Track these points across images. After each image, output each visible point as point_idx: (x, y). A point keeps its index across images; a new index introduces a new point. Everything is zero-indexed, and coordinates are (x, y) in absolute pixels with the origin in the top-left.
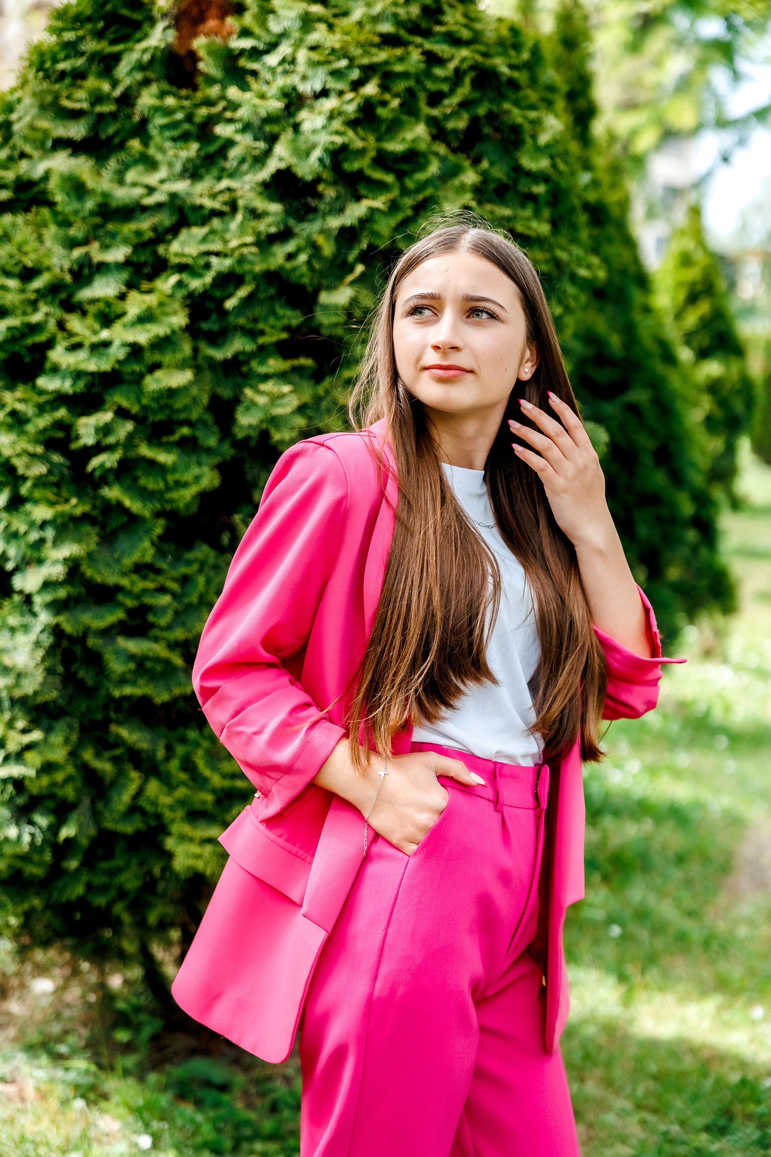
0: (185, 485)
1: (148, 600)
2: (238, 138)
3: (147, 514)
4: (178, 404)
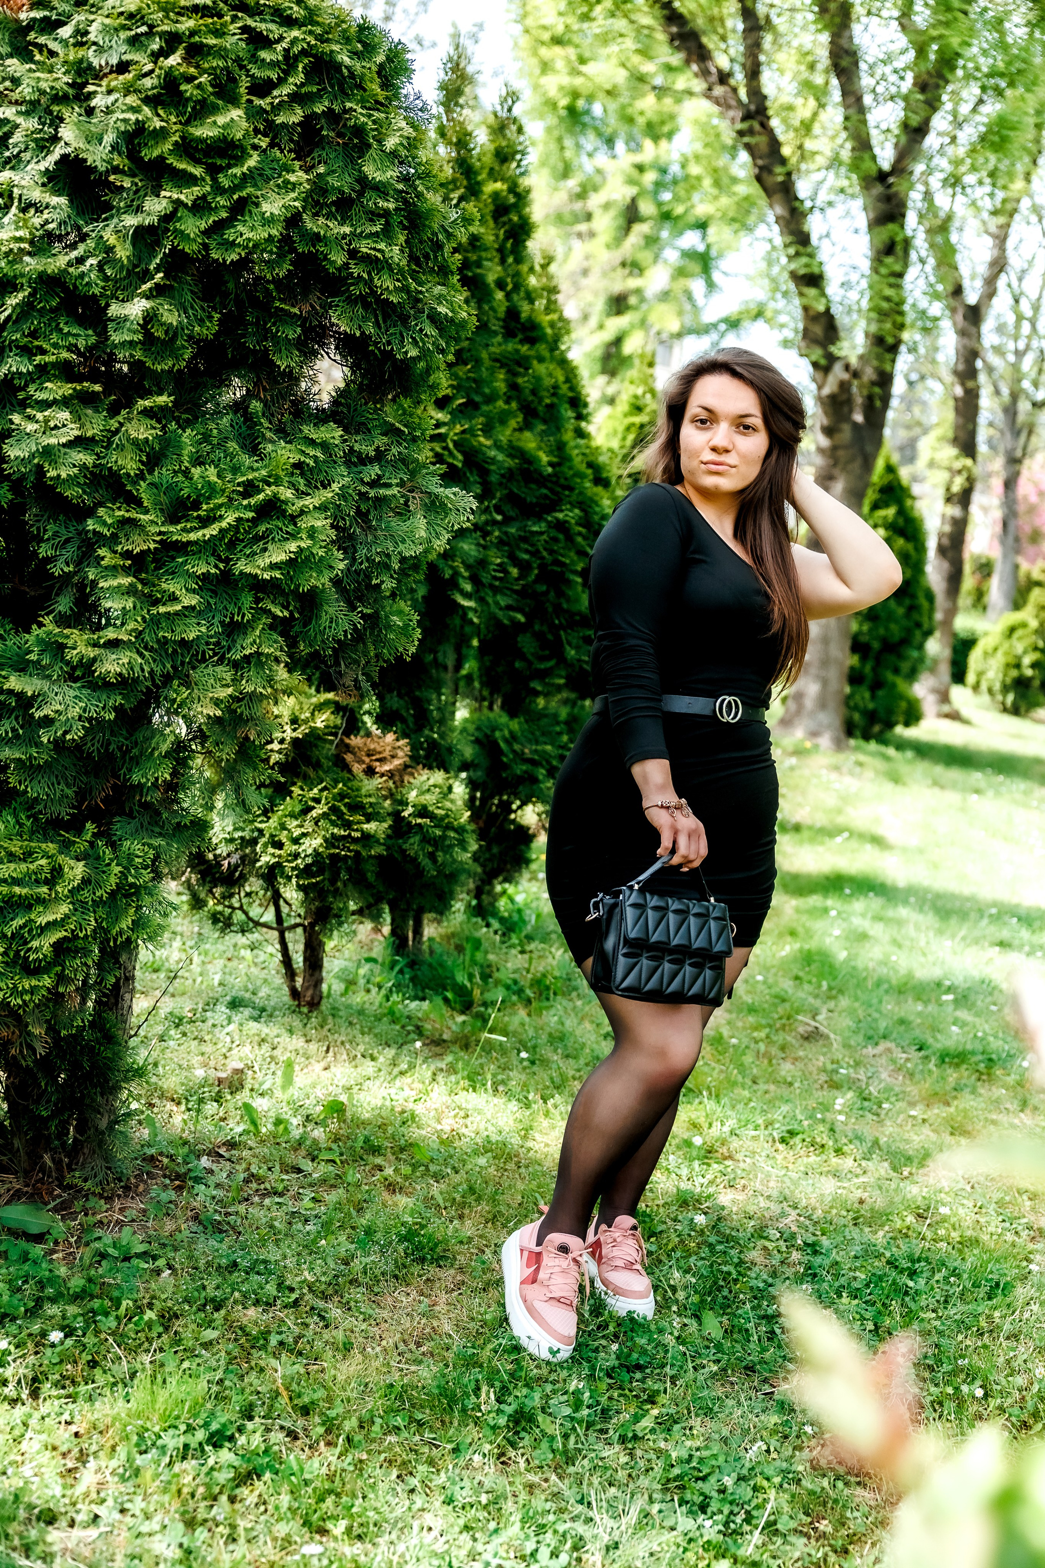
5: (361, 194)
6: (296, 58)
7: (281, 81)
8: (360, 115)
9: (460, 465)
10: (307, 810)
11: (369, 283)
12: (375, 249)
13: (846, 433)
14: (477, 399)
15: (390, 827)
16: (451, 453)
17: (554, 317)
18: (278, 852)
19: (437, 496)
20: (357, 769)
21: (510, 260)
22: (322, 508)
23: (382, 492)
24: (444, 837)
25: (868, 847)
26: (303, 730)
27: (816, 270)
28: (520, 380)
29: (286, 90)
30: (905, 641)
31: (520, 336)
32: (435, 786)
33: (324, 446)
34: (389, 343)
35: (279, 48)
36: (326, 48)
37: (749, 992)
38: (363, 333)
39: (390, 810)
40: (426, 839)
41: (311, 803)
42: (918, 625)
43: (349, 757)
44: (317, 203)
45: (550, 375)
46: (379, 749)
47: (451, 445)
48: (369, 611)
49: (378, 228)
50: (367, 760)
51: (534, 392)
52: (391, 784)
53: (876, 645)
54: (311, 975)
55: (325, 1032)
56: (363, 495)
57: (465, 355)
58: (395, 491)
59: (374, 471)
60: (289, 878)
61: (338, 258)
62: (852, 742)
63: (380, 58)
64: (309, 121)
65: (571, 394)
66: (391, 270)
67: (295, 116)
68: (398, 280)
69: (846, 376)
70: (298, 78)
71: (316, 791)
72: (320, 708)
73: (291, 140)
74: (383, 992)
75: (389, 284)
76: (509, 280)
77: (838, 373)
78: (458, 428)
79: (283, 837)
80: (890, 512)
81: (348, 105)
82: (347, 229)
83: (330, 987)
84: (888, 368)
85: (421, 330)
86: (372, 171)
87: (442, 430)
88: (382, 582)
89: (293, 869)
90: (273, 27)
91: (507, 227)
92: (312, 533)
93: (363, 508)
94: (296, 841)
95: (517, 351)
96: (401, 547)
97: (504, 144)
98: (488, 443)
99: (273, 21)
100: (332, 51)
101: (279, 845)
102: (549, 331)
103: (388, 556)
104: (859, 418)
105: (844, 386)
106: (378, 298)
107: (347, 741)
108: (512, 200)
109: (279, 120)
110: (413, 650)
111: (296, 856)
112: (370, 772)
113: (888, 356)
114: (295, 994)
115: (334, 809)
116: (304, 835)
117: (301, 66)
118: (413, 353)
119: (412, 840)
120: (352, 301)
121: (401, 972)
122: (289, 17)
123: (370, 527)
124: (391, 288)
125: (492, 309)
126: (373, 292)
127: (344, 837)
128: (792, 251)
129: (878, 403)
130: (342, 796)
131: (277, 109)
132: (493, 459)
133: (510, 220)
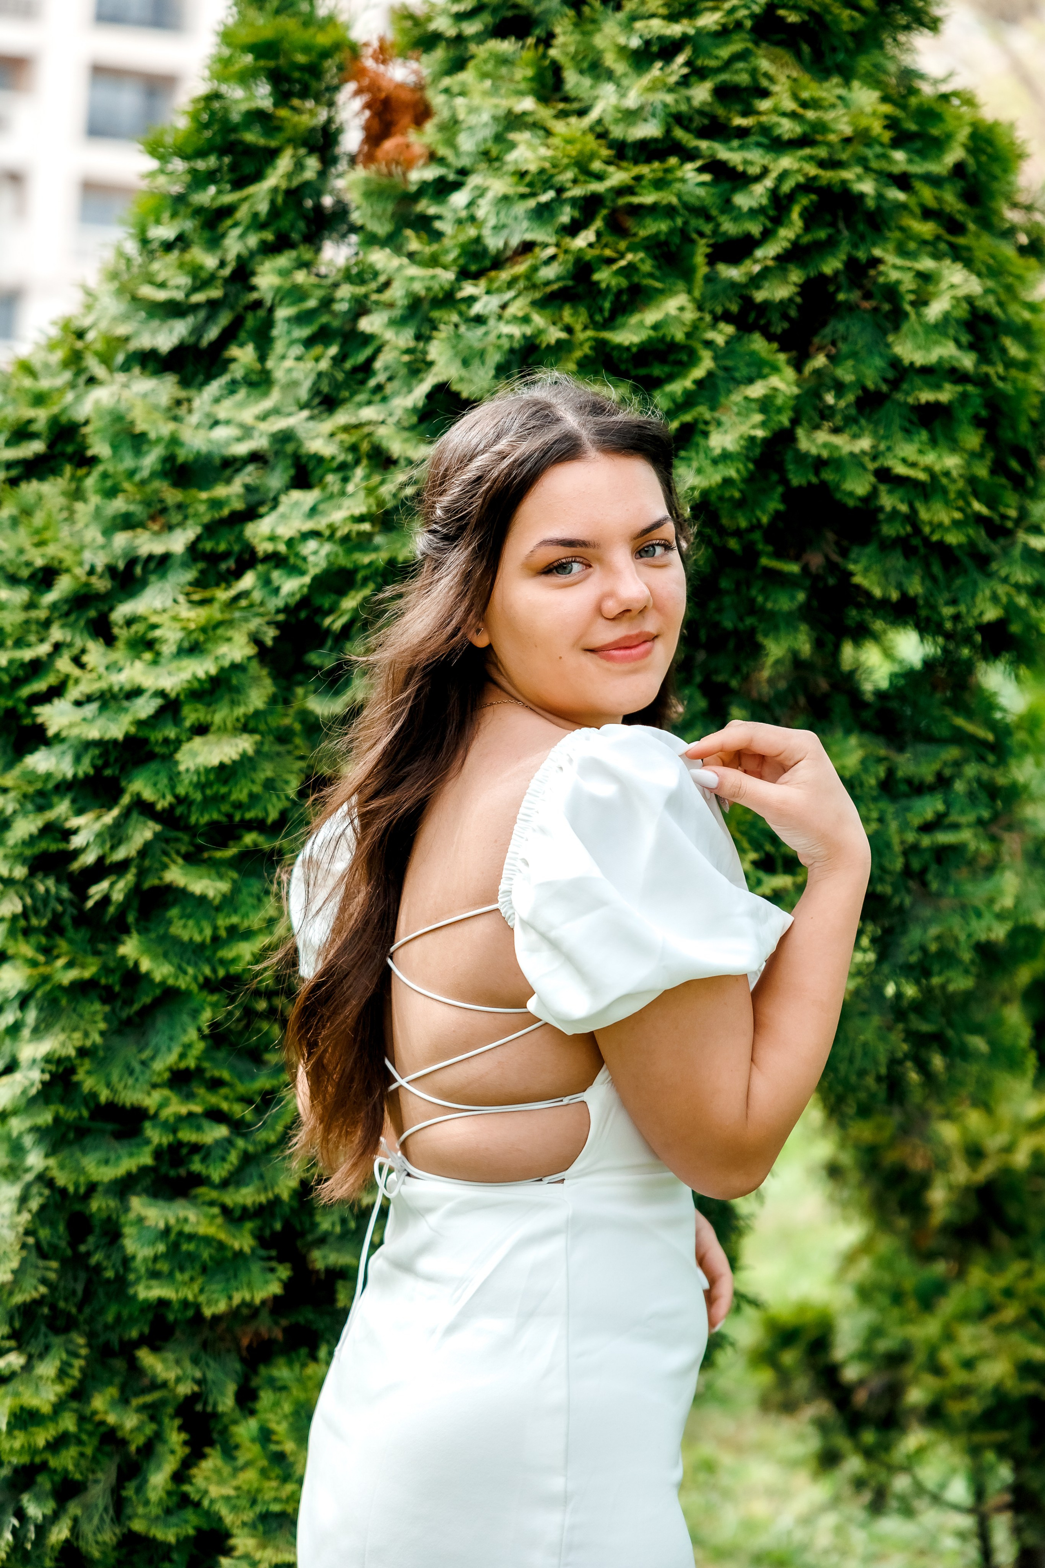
0: (248, 935)
1: (187, 1135)
2: (389, 335)
3: (182, 983)
4: (240, 794)
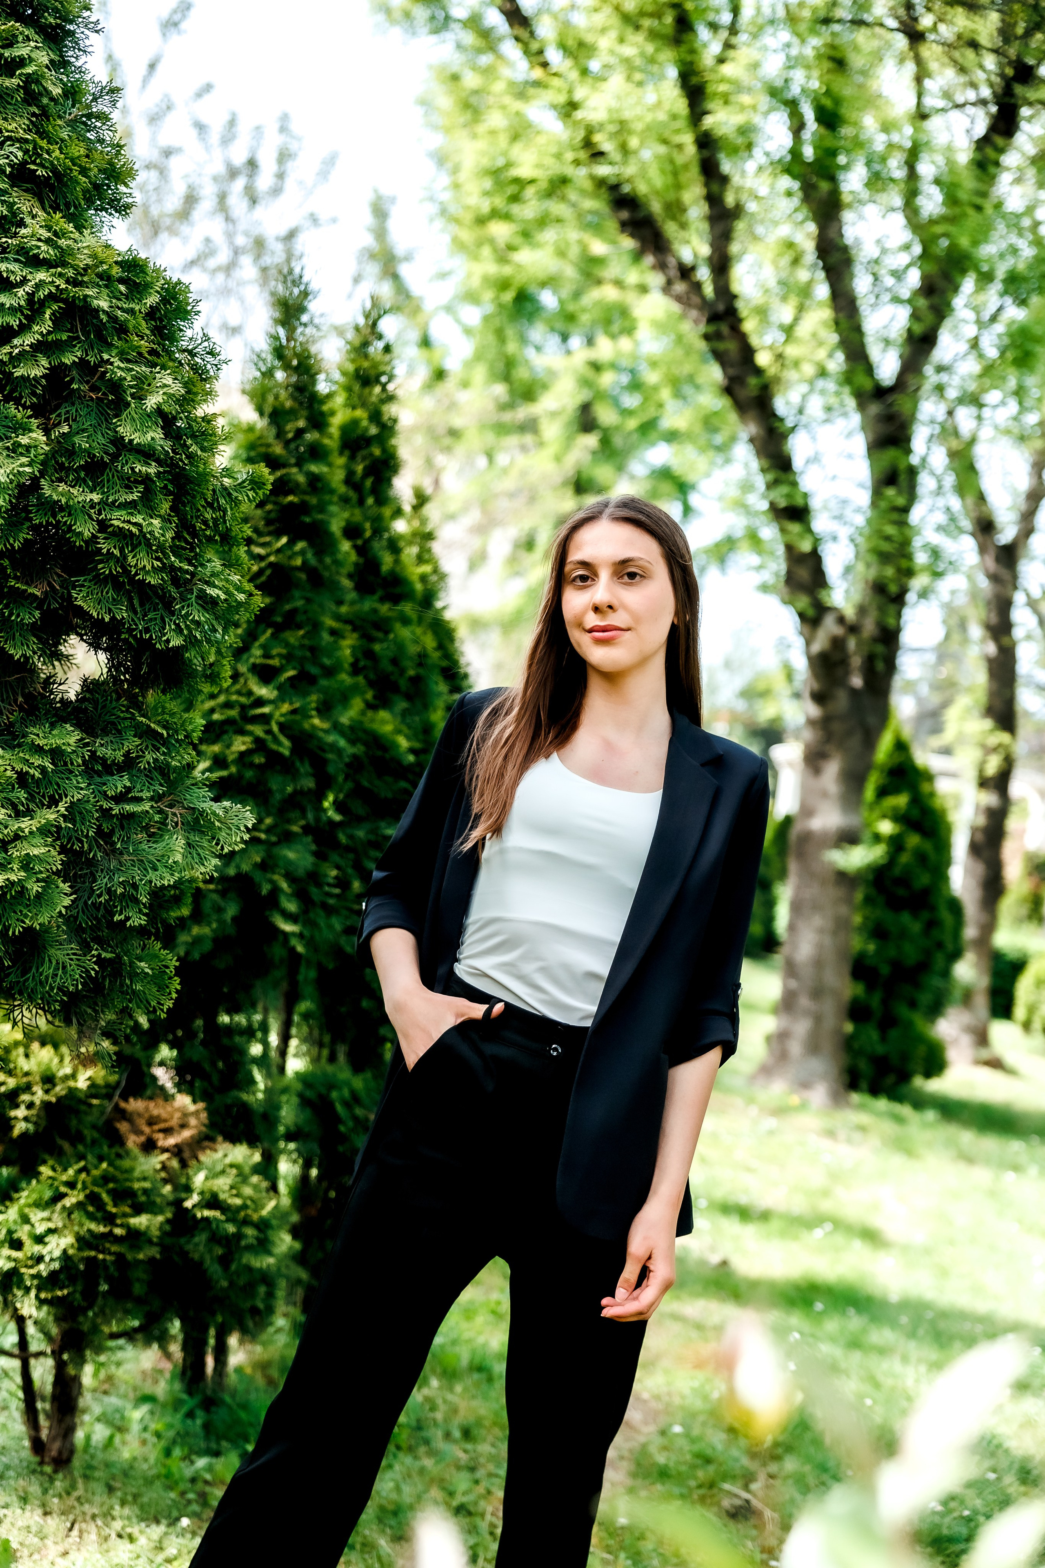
5: (115, 457)
6: (42, 303)
7: (23, 328)
8: (118, 369)
9: (287, 753)
10: (58, 1197)
11: (122, 561)
12: (129, 522)
13: (841, 701)
14: (314, 670)
15: (168, 1221)
16: (276, 739)
17: (426, 568)
18: (15, 1254)
19: (202, 813)
20: (132, 1142)
21: (370, 501)
22: (44, 831)
23: (129, 808)
24: (239, 1236)
25: (858, 1244)
26: (60, 1089)
27: (799, 501)
28: (377, 647)
29: (28, 340)
30: (923, 967)
31: (380, 593)
32: (232, 1166)
33: (56, 754)
34: (147, 630)
35: (21, 292)
36: (80, 292)
37: (665, 1448)
38: (113, 618)
39: (171, 1198)
40: (217, 1238)
41: (63, 1189)
42: (940, 945)
43: (123, 1127)
44: (62, 466)
45: (416, 641)
46: (164, 1115)
47: (275, 728)
48: (109, 956)
49: (135, 496)
50: (147, 1130)
51: (395, 661)
52: (175, 1164)
53: (885, 970)
54: (60, 1421)
55: (71, 1501)
56: (106, 813)
57: (300, 618)
58: (146, 806)
59: (121, 783)
60: (27, 1290)
61: (86, 529)
62: (856, 1097)
63: (152, 299)
64: (56, 374)
65: (445, 663)
66: (149, 545)
67: (37, 370)
68: (158, 559)
69: (838, 631)
70: (43, 326)
71: (71, 1172)
72: (86, 1061)
73: (34, 394)
74: (163, 1443)
75: (146, 563)
76: (368, 525)
77: (830, 627)
78: (286, 708)
79: (23, 1233)
80: (901, 800)
81: (106, 357)
82: (96, 497)
83: (88, 1438)
84: (891, 621)
85: (188, 614)
86: (127, 431)
87: (266, 710)
88: (128, 919)
89: (33, 1277)
90: (15, 267)
91: (367, 462)
92: (27, 864)
93: (106, 828)
94: (39, 1240)
95: (375, 611)
96: (152, 875)
97: (366, 364)
98: (325, 725)
99: (16, 260)
100: (86, 296)
101: (17, 1245)
102: (419, 587)
103: (135, 886)
104: (857, 681)
105: (837, 643)
106: (131, 579)
107: (123, 1105)
108: (373, 430)
109: (18, 372)
110: (170, 1004)
111: (40, 1259)
112: (149, 1146)
113: (892, 609)
114: (38, 1446)
115: (93, 1198)
116: (51, 1231)
117: (48, 312)
118: (176, 641)
119: (196, 1239)
120: (100, 581)
121: (190, 1415)
122: (36, 256)
123: (114, 851)
124: (148, 567)
125: (336, 562)
126: (126, 571)
127: (103, 1236)
128: (770, 477)
129: (880, 666)
130: (106, 1179)
131: (15, 360)
132: (333, 747)
133: (371, 455)
